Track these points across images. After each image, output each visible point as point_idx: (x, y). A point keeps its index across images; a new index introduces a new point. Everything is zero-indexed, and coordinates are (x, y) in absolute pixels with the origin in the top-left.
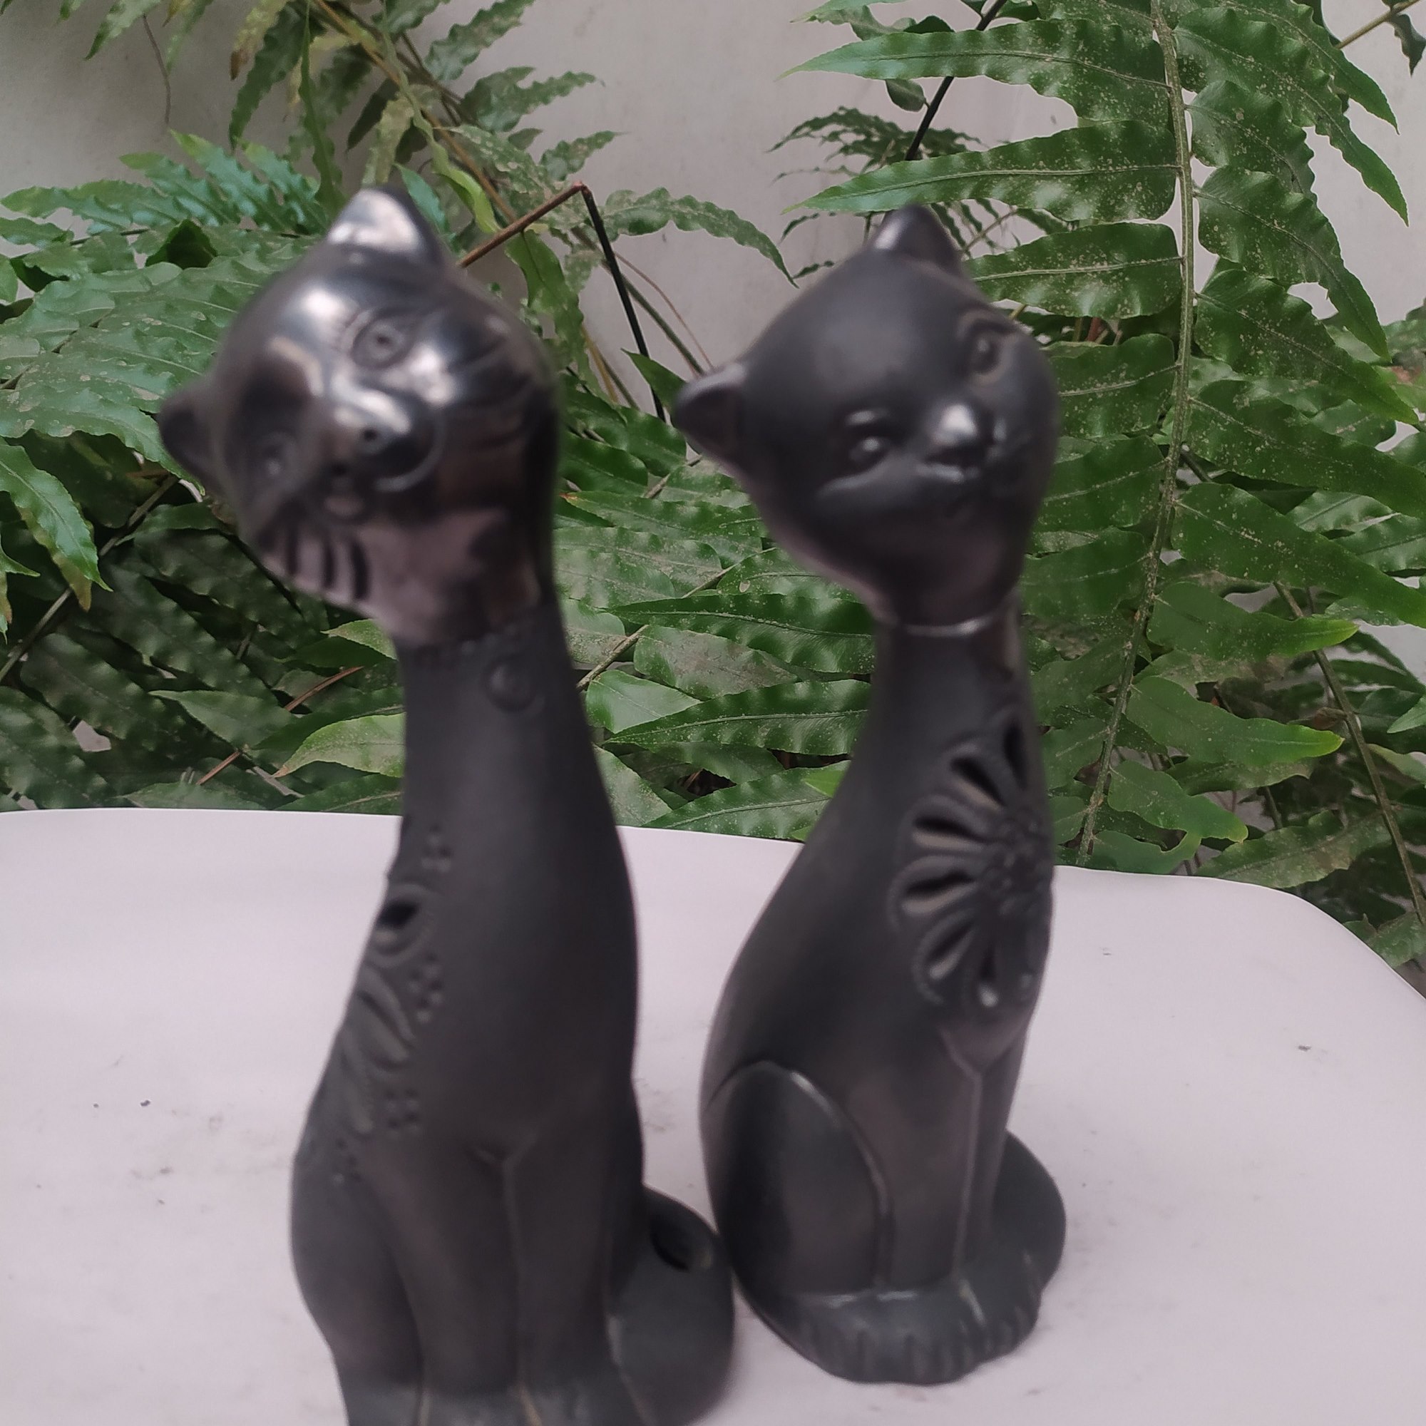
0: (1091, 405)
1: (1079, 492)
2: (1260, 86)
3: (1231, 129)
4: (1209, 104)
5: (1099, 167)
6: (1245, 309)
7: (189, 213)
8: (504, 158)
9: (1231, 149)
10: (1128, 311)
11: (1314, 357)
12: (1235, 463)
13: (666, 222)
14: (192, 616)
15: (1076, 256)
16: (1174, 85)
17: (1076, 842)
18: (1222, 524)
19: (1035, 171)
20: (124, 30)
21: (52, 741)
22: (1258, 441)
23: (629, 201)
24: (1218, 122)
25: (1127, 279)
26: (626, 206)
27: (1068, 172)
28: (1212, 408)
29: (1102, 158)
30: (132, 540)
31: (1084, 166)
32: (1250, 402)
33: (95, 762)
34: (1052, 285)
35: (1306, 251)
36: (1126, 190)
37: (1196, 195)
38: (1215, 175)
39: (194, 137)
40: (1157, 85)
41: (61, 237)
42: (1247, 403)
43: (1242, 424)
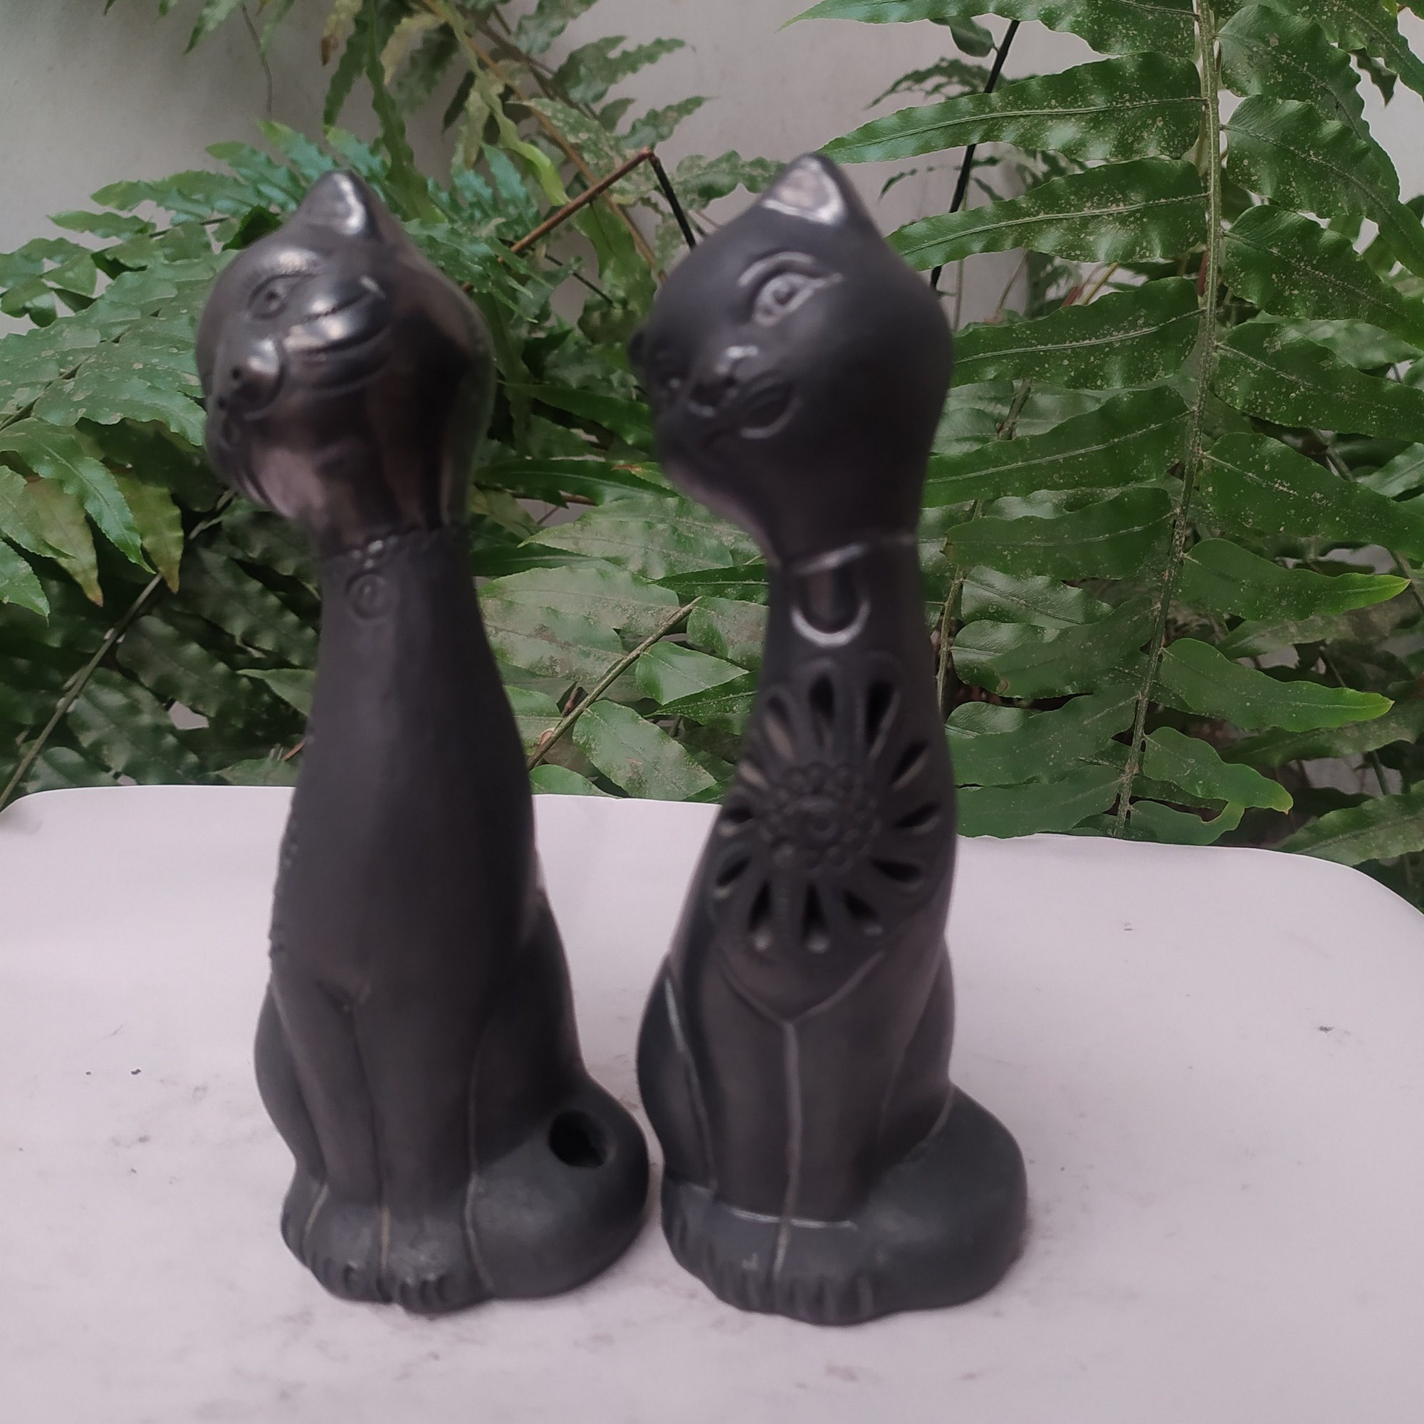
0: (1107, 354)
1: (1095, 448)
2: (1301, 8)
3: (1265, 57)
4: (1240, 30)
5: (1114, 103)
6: (1277, 246)
7: (270, 200)
8: (575, 129)
9: (1264, 77)
10: (1147, 254)
11: (1358, 296)
12: (1268, 411)
13: (735, 185)
14: (275, 595)
15: (1090, 197)
16: (1202, 13)
17: (1113, 811)
18: (1254, 476)
19: (1047, 111)
20: (220, 23)
21: (146, 719)
22: (1292, 386)
23: (699, 166)
24: (1251, 49)
25: (1145, 220)
26: (696, 171)
27: (1082, 110)
28: (1241, 353)
29: (1118, 93)
30: (220, 523)
31: (1099, 102)
32: (1282, 346)
33: (189, 740)
34: (1066, 230)
35: (1347, 183)
36: (1145, 125)
37: (1223, 128)
38: (1244, 106)
39: (277, 125)
40: (1183, 13)
41: (144, 229)
42: (1278, 347)
43: (1274, 369)
